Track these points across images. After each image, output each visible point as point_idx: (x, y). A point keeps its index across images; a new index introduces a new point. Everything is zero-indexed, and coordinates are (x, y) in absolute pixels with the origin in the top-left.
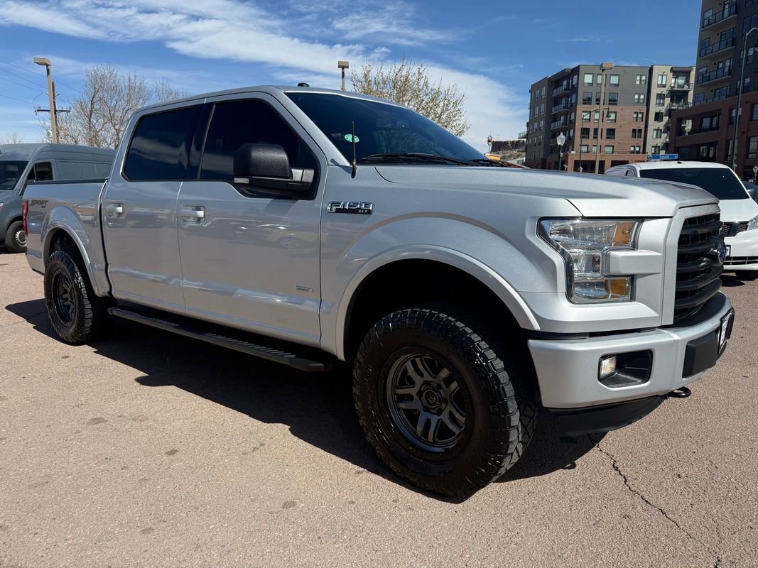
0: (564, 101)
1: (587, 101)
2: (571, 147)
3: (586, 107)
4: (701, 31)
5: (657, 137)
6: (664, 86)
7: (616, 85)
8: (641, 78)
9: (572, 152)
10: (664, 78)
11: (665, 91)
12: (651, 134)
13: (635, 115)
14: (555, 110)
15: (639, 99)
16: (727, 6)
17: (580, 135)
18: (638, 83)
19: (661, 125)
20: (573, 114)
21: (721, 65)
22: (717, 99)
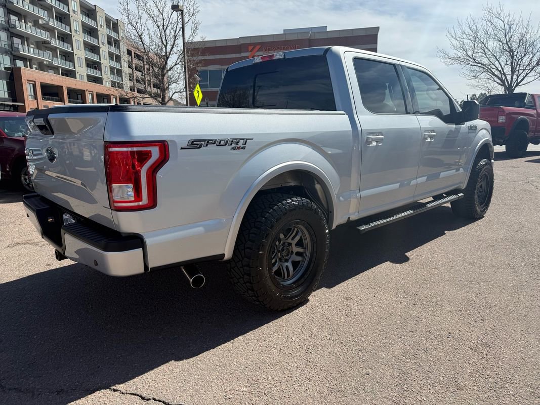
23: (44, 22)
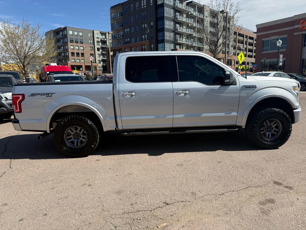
0: (62, 40)
1: (72, 41)
2: (68, 60)
3: (72, 44)
4: (111, 20)
5: (99, 57)
6: (99, 38)
7: (82, 36)
8: (90, 34)
9: (69, 62)
10: (98, 35)
11: (99, 40)
12: (97, 56)
13: (90, 48)
14: (59, 44)
15: (91, 42)
16: (118, 13)
17: (71, 55)
18: (89, 36)
19: (100, 52)
20: (67, 46)
21: (119, 33)
22: (120, 45)
23: (192, 25)
